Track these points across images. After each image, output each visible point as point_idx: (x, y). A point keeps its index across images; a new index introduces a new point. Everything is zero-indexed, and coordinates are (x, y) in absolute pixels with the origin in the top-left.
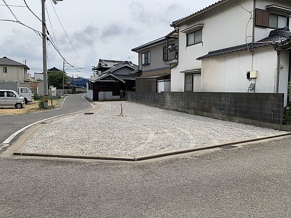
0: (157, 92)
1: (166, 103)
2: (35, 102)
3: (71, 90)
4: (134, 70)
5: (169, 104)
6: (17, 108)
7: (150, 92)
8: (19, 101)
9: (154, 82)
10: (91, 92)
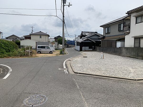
0: (116, 47)
1: (122, 53)
2: (56, 51)
3: (67, 46)
4: (100, 36)
5: (124, 54)
6: (50, 53)
7: (111, 47)
8: (51, 51)
9: (114, 42)
10: (79, 47)
